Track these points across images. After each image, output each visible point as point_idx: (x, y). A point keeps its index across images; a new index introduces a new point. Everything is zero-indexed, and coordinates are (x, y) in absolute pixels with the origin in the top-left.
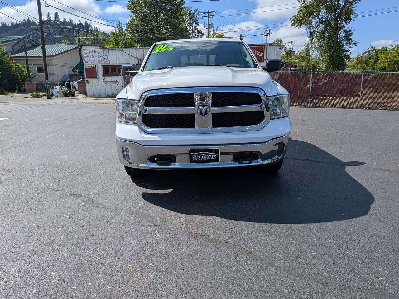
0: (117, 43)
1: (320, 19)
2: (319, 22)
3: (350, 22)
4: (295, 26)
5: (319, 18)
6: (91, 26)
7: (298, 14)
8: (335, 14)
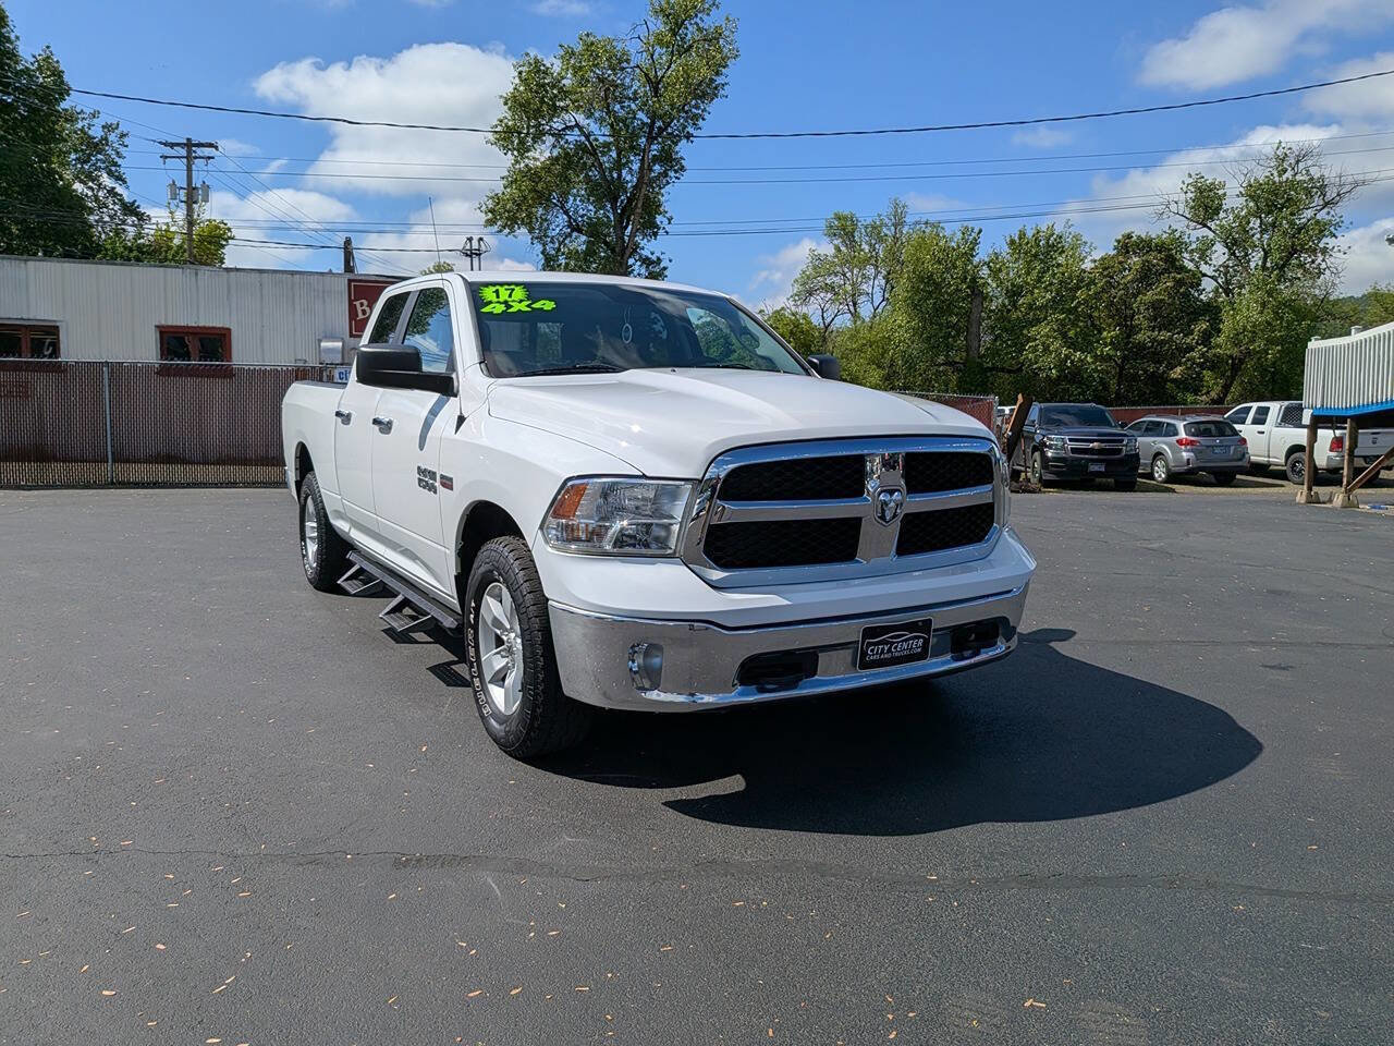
1: (570, 217)
2: (569, 227)
3: (655, 234)
4: (496, 228)
5: (566, 213)
7: (503, 193)
8: (614, 208)
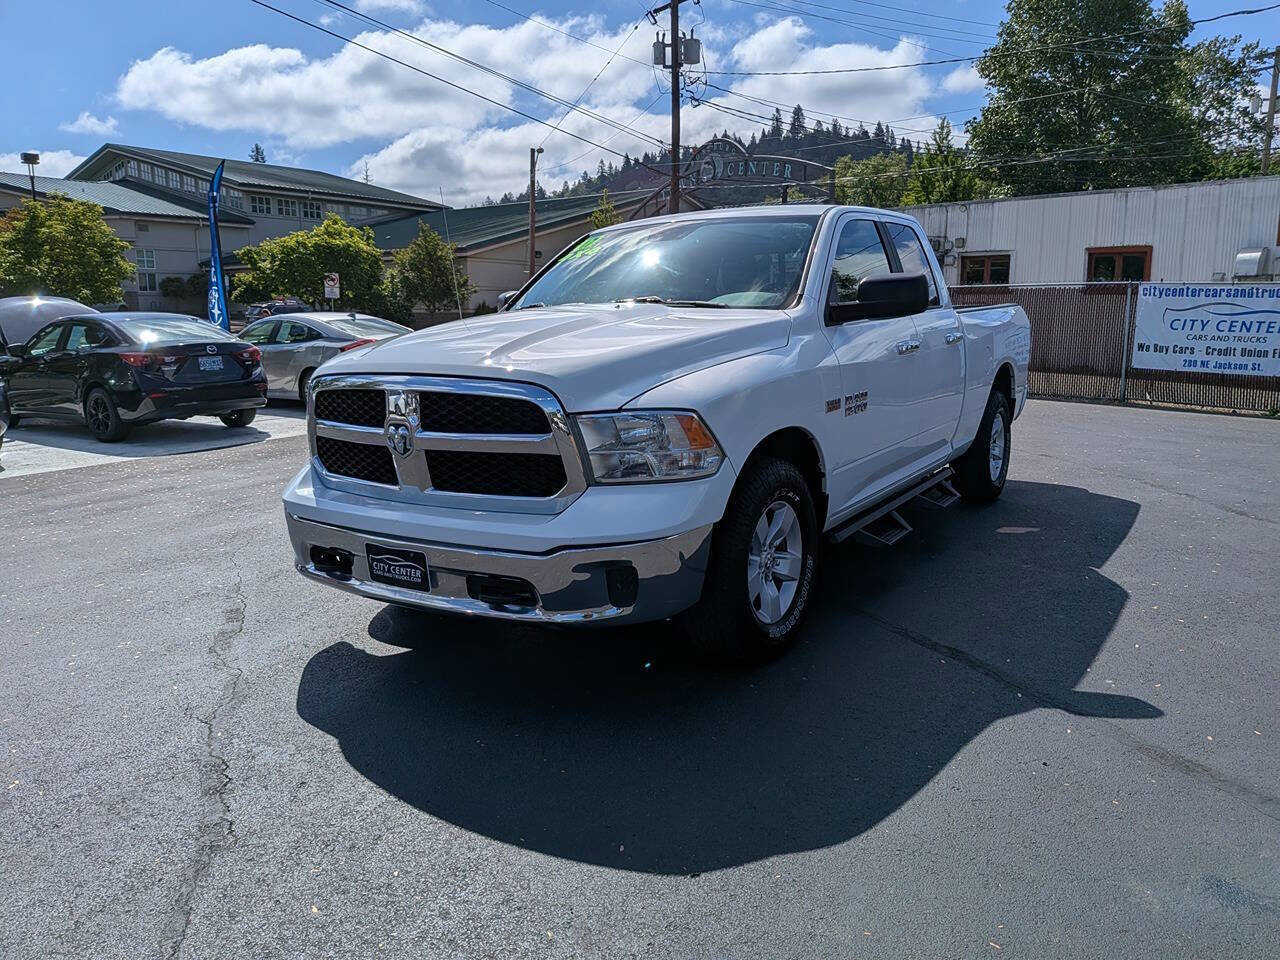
0: (927, 186)
6: (893, 137)
